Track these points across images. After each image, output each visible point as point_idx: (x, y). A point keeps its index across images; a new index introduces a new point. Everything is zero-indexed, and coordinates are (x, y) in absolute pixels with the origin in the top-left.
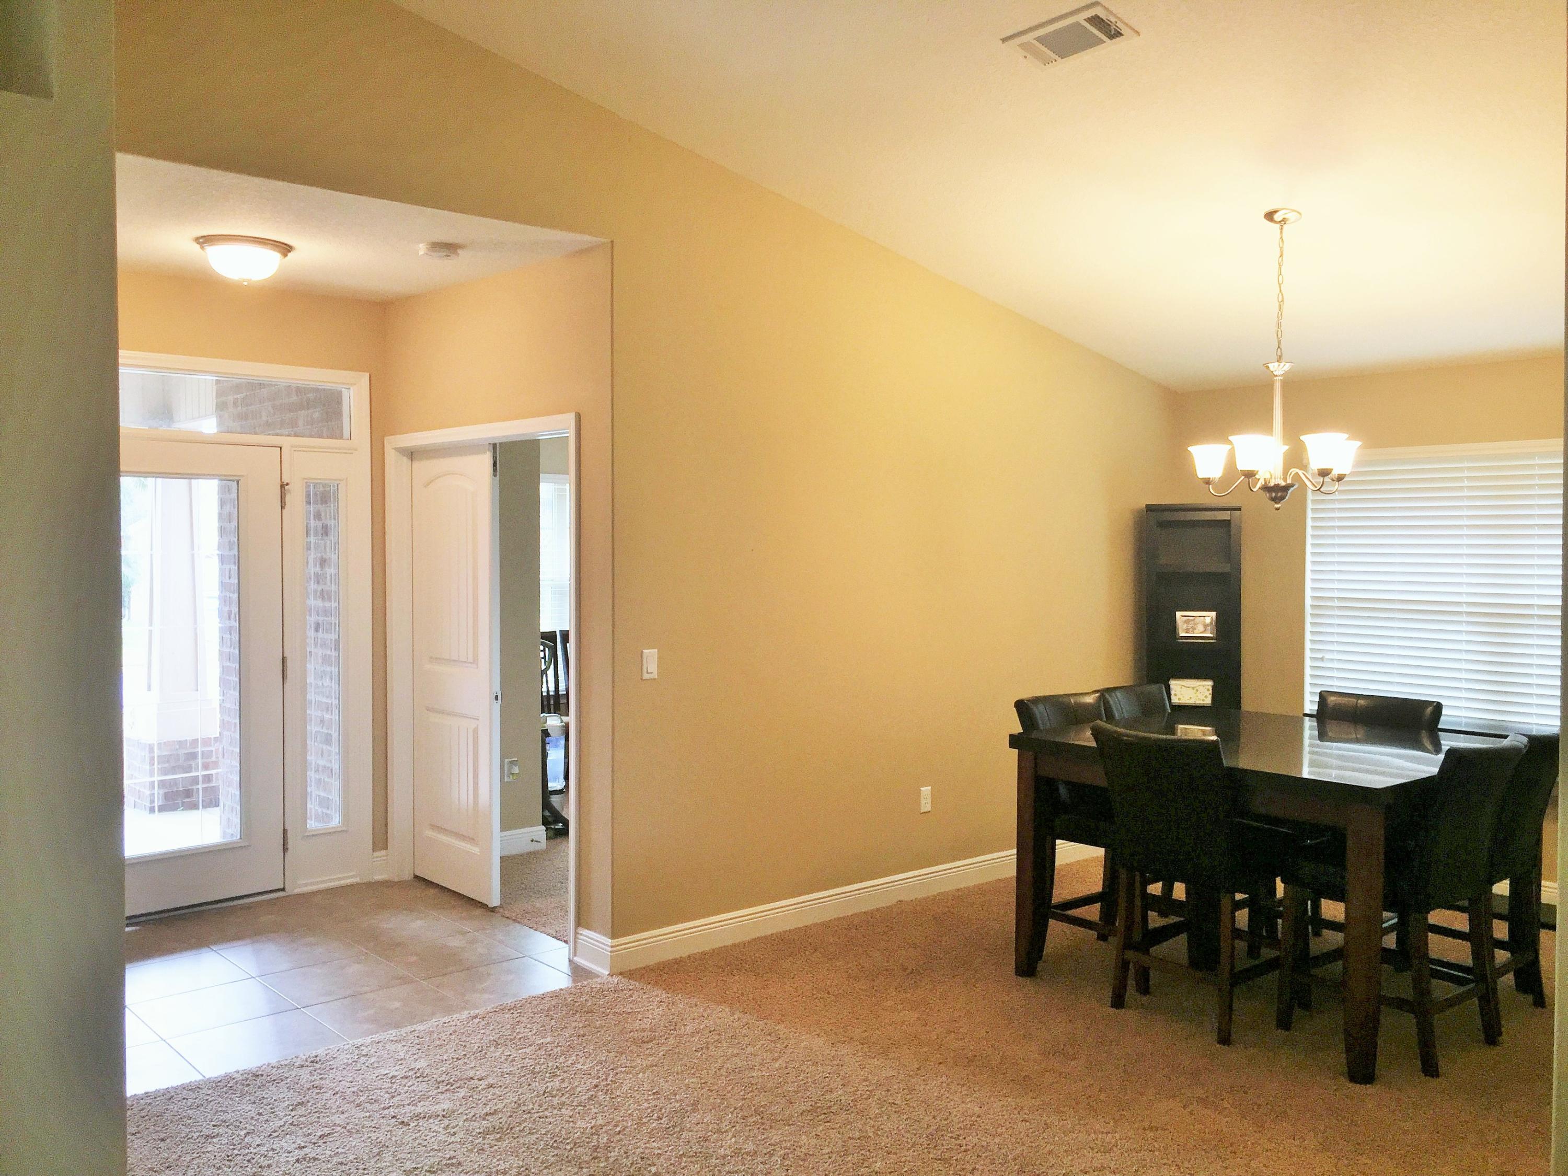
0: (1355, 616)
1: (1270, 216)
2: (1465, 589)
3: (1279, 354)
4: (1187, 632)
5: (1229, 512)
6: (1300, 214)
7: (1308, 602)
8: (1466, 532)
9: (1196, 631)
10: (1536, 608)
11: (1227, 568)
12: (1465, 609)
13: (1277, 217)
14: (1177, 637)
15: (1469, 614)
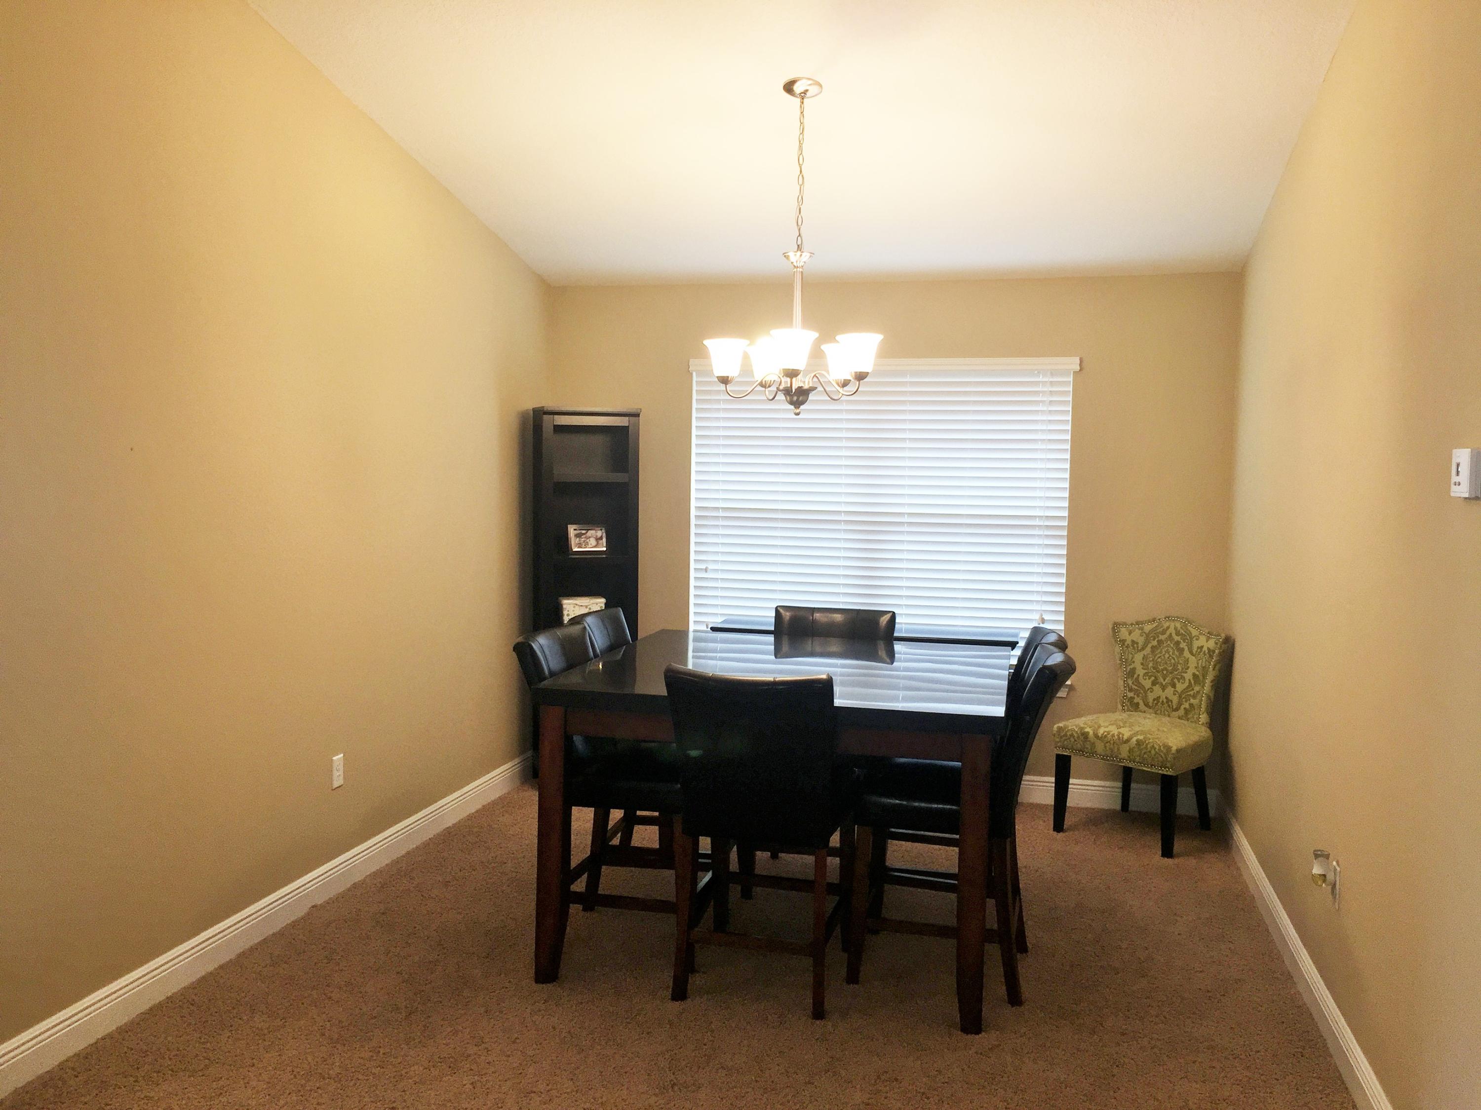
0: (755, 527)
1: (789, 88)
2: (843, 499)
3: (799, 243)
4: (579, 547)
5: (628, 418)
6: (821, 86)
7: (693, 512)
8: (844, 444)
9: (590, 546)
10: (906, 516)
11: (620, 477)
12: (843, 517)
13: (798, 88)
14: (570, 552)
15: (847, 522)
